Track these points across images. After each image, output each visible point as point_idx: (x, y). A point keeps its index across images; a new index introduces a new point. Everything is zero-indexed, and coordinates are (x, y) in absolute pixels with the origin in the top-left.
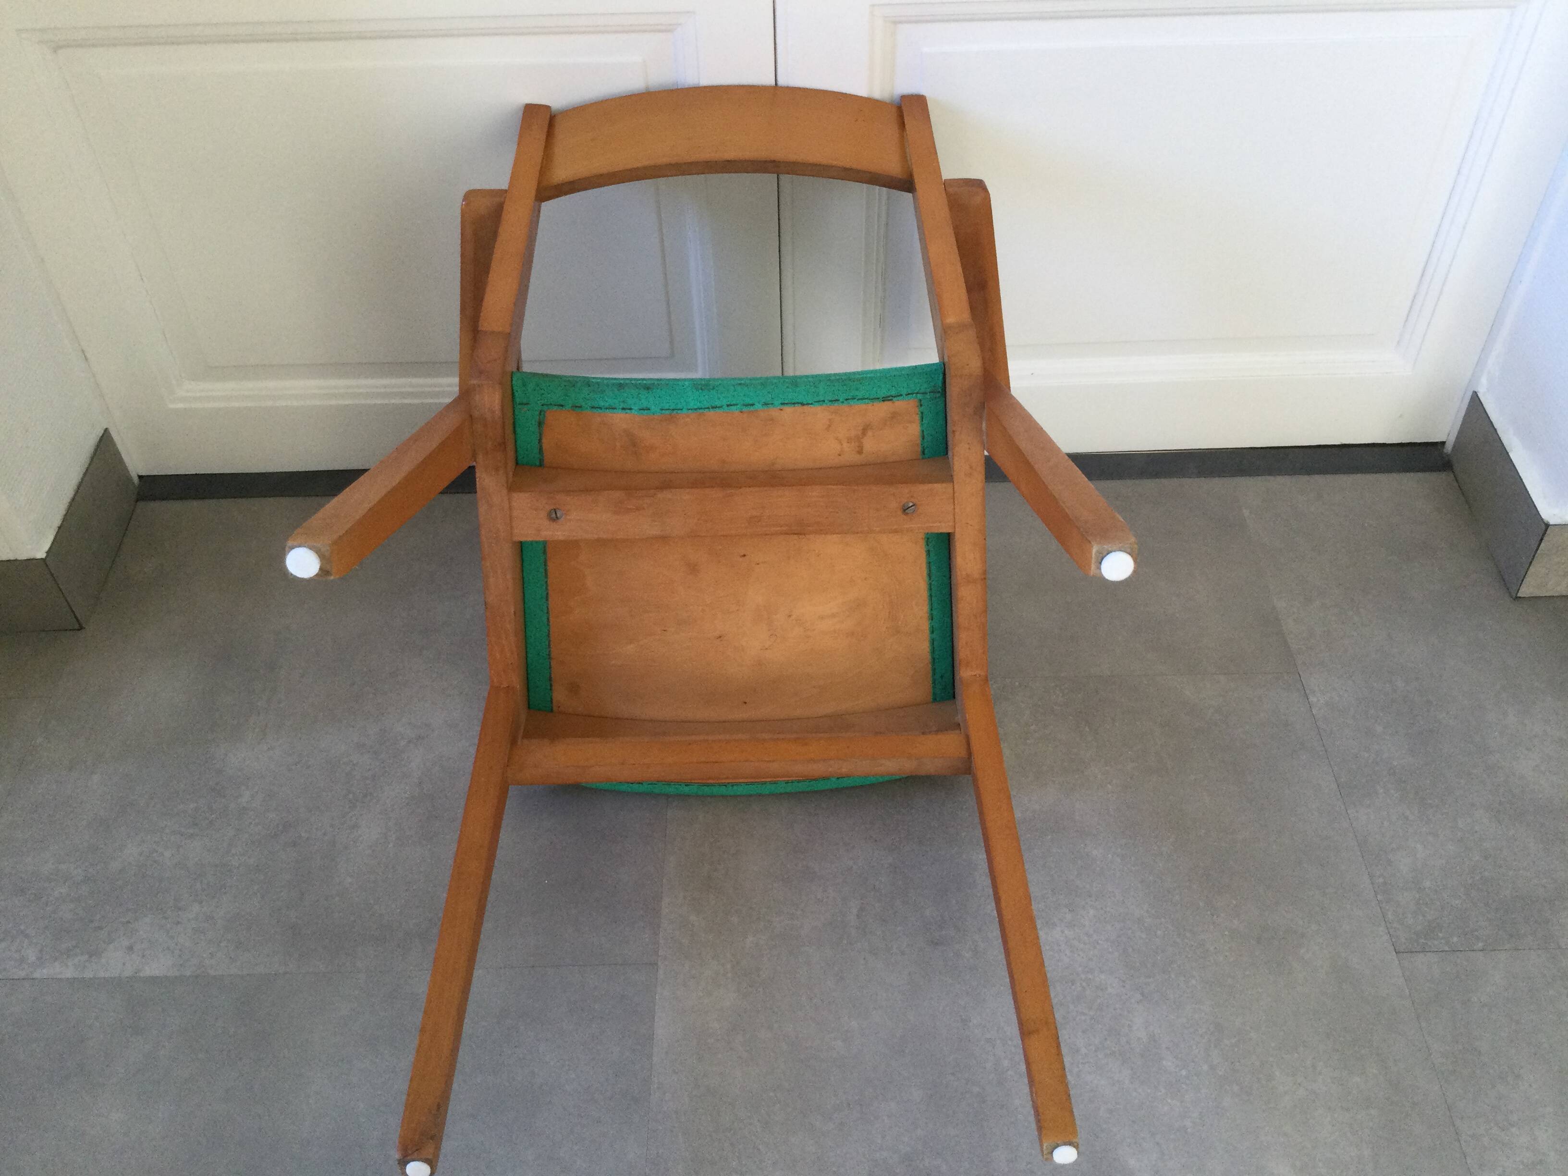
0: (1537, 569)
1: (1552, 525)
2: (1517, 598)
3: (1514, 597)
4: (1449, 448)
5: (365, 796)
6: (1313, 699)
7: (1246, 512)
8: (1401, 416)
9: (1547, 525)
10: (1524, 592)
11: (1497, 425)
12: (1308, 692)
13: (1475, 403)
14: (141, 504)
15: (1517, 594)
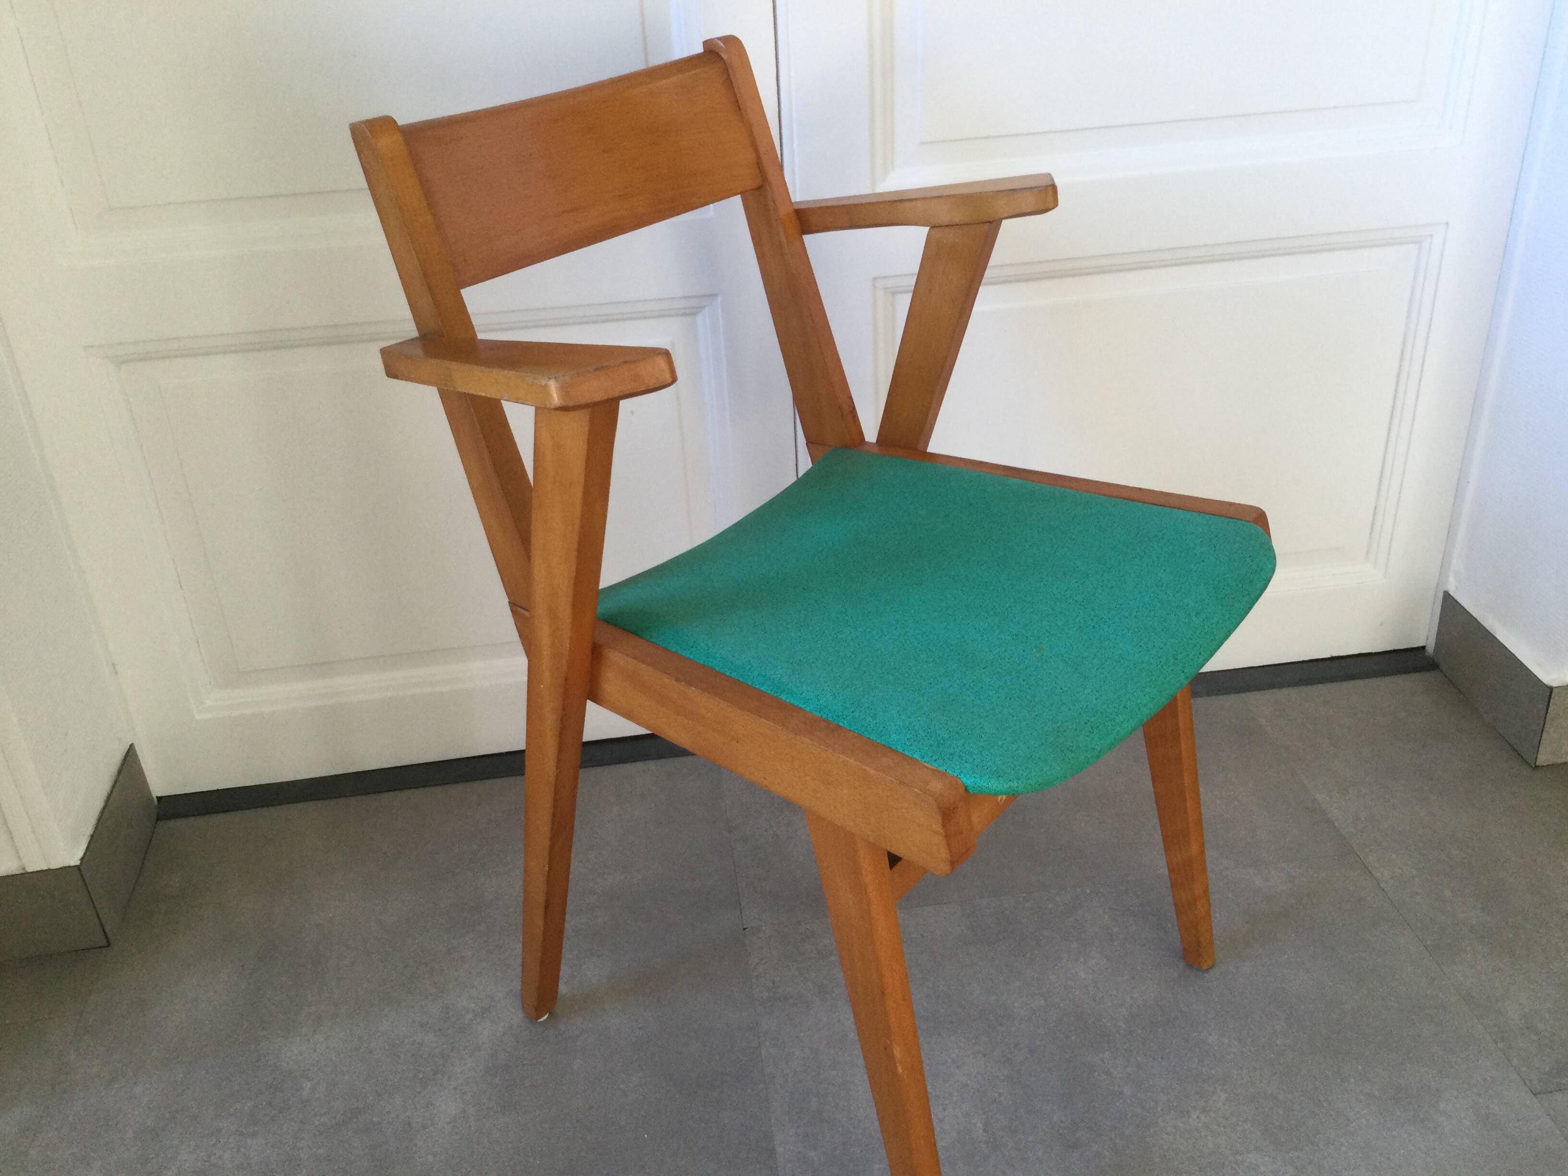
0: (1551, 734)
1: (1555, 687)
2: (1537, 767)
3: (1533, 766)
4: (1430, 650)
5: (435, 1074)
6: (1378, 875)
7: (1263, 721)
8: (1382, 624)
9: (1551, 689)
10: (1543, 758)
11: (1475, 615)
12: (1370, 868)
13: (1449, 603)
14: (160, 824)
15: (1535, 763)
